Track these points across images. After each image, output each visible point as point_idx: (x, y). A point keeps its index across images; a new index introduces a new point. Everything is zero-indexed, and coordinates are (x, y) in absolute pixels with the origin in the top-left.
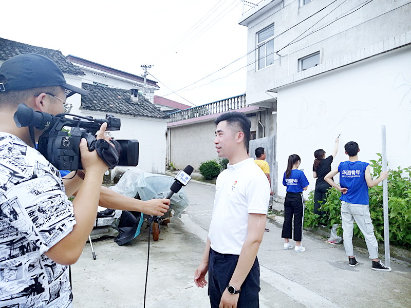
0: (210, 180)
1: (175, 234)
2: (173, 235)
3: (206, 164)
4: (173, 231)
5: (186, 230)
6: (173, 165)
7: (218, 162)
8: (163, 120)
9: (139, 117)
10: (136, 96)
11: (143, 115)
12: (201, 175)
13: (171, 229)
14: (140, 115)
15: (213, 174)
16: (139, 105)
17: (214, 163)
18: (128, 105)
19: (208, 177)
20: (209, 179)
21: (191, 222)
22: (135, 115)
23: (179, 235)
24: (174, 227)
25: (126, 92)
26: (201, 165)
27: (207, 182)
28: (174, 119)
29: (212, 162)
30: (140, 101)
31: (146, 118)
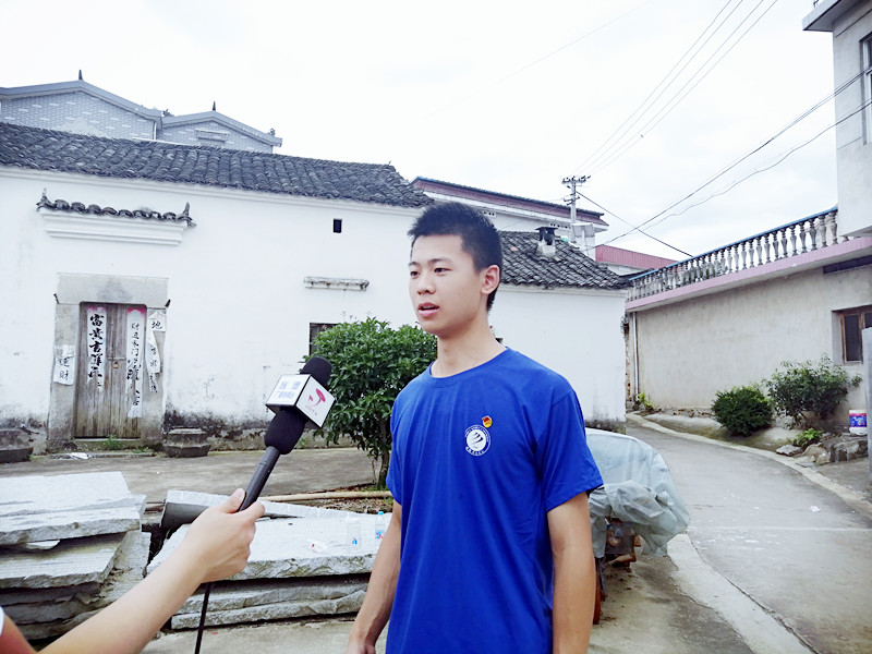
0: (746, 436)
1: (653, 600)
2: (646, 606)
3: (732, 395)
4: (646, 590)
5: (685, 590)
6: (646, 398)
7: (765, 392)
8: (614, 292)
9: (557, 290)
10: (549, 243)
11: (567, 285)
12: (719, 425)
13: (641, 580)
14: (559, 285)
15: (753, 421)
16: (556, 262)
17: (754, 394)
18: (532, 263)
19: (739, 430)
20: (741, 434)
21: (700, 562)
22: (547, 286)
23: (665, 606)
24: (648, 575)
25: (528, 236)
26: (716, 398)
27: (737, 443)
28: (643, 291)
29: (746, 391)
30: (561, 253)
31: (574, 290)
